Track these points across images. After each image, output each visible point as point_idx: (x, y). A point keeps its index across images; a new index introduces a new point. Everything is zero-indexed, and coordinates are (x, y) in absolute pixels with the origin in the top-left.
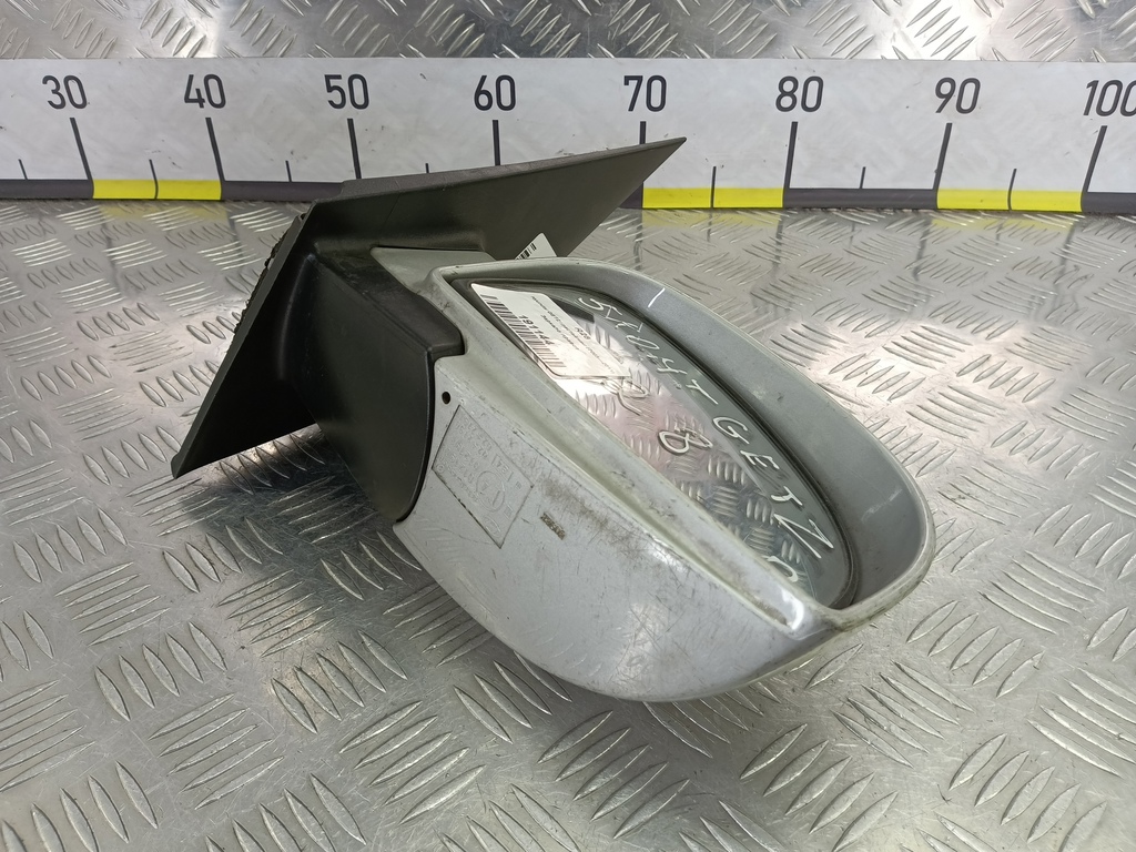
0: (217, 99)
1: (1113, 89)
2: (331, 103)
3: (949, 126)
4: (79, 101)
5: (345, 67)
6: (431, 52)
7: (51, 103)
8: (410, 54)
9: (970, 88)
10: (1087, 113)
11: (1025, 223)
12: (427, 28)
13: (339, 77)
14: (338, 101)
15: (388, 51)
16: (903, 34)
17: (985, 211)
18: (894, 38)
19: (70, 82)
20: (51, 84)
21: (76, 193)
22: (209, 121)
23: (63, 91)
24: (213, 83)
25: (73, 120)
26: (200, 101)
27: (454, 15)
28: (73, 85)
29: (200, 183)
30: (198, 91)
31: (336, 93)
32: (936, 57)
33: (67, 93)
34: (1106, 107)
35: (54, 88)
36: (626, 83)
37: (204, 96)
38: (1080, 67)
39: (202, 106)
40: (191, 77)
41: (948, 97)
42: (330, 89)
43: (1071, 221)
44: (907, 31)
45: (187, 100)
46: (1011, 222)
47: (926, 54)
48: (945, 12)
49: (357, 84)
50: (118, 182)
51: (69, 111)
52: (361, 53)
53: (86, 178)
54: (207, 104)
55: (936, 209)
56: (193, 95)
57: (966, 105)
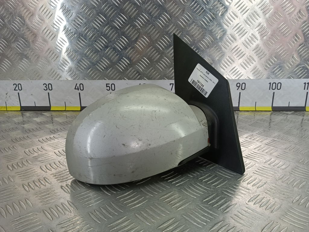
0: (82, 89)
1: (274, 84)
2: (107, 89)
3: (240, 93)
4: (50, 89)
5: (110, 82)
6: (129, 79)
7: (44, 89)
8: (125, 79)
9: (244, 85)
10: (270, 89)
11: (259, 113)
12: (128, 74)
13: (109, 84)
14: (108, 89)
15: (120, 79)
16: (228, 74)
17: (251, 111)
18: (226, 75)
19: (49, 85)
20: (45, 85)
21: (47, 109)
22: (79, 93)
23: (47, 87)
24: (81, 85)
25: (48, 93)
26: (78, 89)
27: (134, 71)
28: (50, 85)
29: (76, 107)
30: (78, 87)
31: (108, 87)
32: (235, 79)
33: (48, 87)
34: (274, 88)
35: (46, 86)
36: (170, 85)
37: (79, 88)
38: (267, 80)
39: (78, 90)
40: (77, 84)
41: (239, 87)
42: (107, 87)
43: (270, 113)
44: (229, 73)
45: (75, 89)
46: (256, 113)
47: (233, 78)
48: (236, 69)
49: (113, 85)
50: (57, 107)
51: (48, 91)
52: (114, 79)
53: (49, 106)
54: (80, 89)
55: (239, 111)
56: (77, 88)
57: (243, 88)
